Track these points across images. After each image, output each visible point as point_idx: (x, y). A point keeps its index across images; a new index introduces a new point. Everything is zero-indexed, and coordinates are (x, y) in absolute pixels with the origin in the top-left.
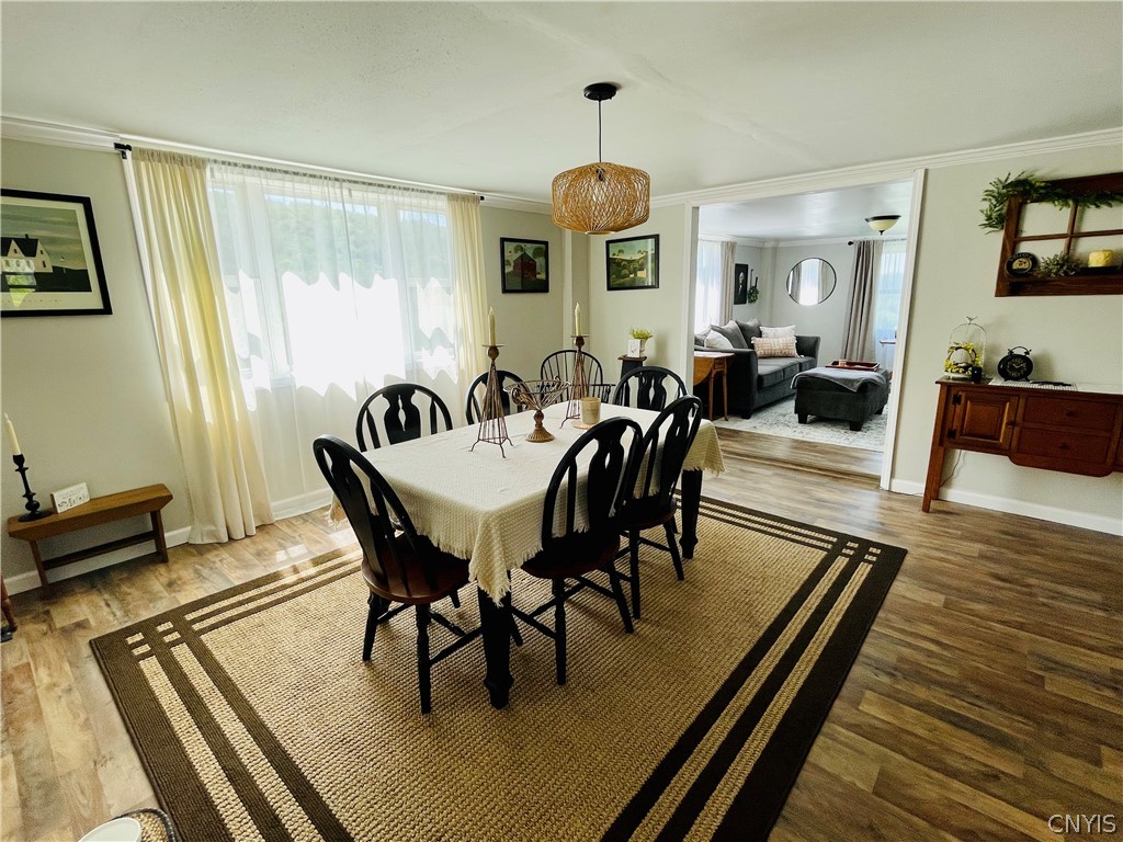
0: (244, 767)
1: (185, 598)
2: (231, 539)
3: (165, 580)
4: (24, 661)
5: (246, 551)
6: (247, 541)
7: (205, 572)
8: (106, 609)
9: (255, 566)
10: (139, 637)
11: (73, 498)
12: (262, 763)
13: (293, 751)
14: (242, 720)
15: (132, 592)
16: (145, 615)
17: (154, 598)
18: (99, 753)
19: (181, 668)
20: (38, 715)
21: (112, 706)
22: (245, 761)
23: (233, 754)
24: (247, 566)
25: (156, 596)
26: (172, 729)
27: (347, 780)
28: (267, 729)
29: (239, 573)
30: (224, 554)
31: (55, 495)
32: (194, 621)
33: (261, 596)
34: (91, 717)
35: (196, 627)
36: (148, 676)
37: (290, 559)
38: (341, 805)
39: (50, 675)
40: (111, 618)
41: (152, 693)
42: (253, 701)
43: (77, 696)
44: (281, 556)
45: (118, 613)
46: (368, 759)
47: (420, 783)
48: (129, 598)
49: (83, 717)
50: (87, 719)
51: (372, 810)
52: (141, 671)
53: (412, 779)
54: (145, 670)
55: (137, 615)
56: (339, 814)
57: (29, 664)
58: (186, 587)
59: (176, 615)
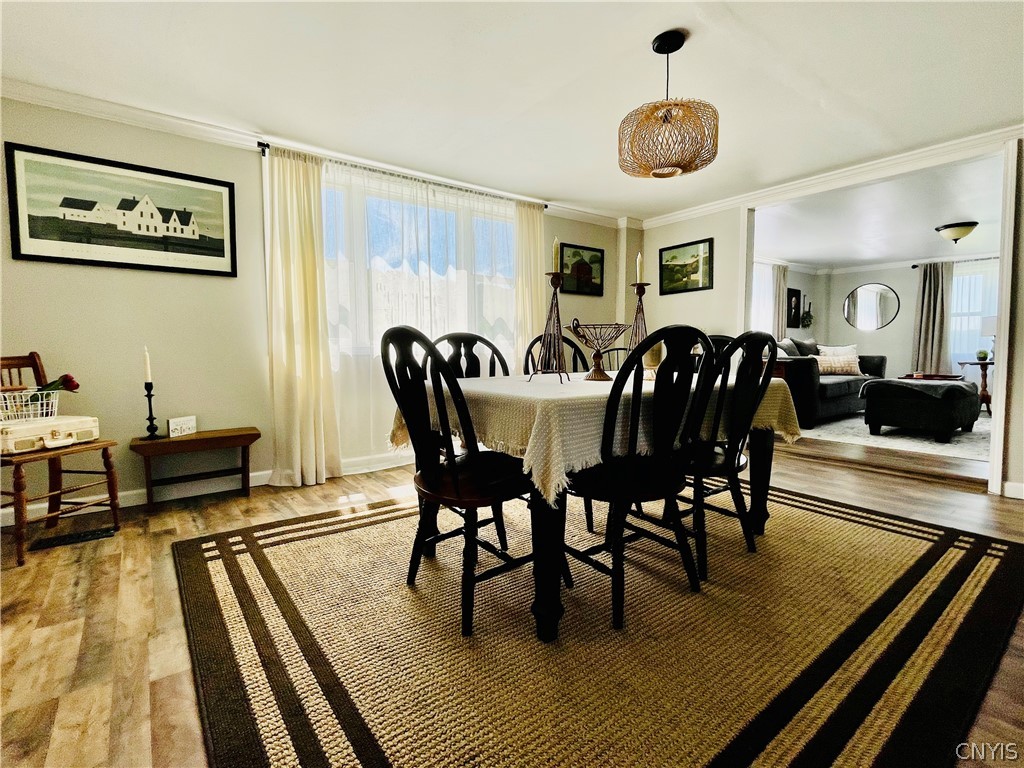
0: (279, 656)
1: (255, 522)
2: (304, 485)
3: (243, 507)
4: (118, 552)
5: (315, 494)
6: (317, 487)
7: (277, 505)
8: (192, 523)
9: (319, 504)
10: (212, 544)
11: (184, 427)
12: (297, 655)
13: (328, 651)
14: (285, 617)
15: (216, 514)
16: (222, 530)
17: (231, 519)
18: (154, 627)
19: (241, 571)
20: (115, 591)
21: (177, 593)
22: (281, 651)
23: (270, 643)
24: (314, 504)
25: (234, 519)
26: (222, 615)
27: (378, 684)
28: (307, 628)
29: (305, 508)
30: (296, 495)
31: (170, 421)
32: (260, 538)
33: (320, 526)
34: (157, 599)
35: (261, 542)
36: (212, 573)
37: (350, 503)
38: (369, 706)
39: (134, 564)
40: (194, 530)
41: (212, 586)
42: (299, 604)
43: (149, 582)
44: (342, 499)
45: (201, 527)
46: (402, 668)
47: (455, 699)
48: (212, 518)
49: (150, 597)
50: (153, 600)
51: (400, 716)
52: (208, 570)
53: (447, 693)
54: (211, 569)
55: (214, 530)
56: (365, 714)
57: (120, 554)
58: (260, 514)
59: (246, 533)
